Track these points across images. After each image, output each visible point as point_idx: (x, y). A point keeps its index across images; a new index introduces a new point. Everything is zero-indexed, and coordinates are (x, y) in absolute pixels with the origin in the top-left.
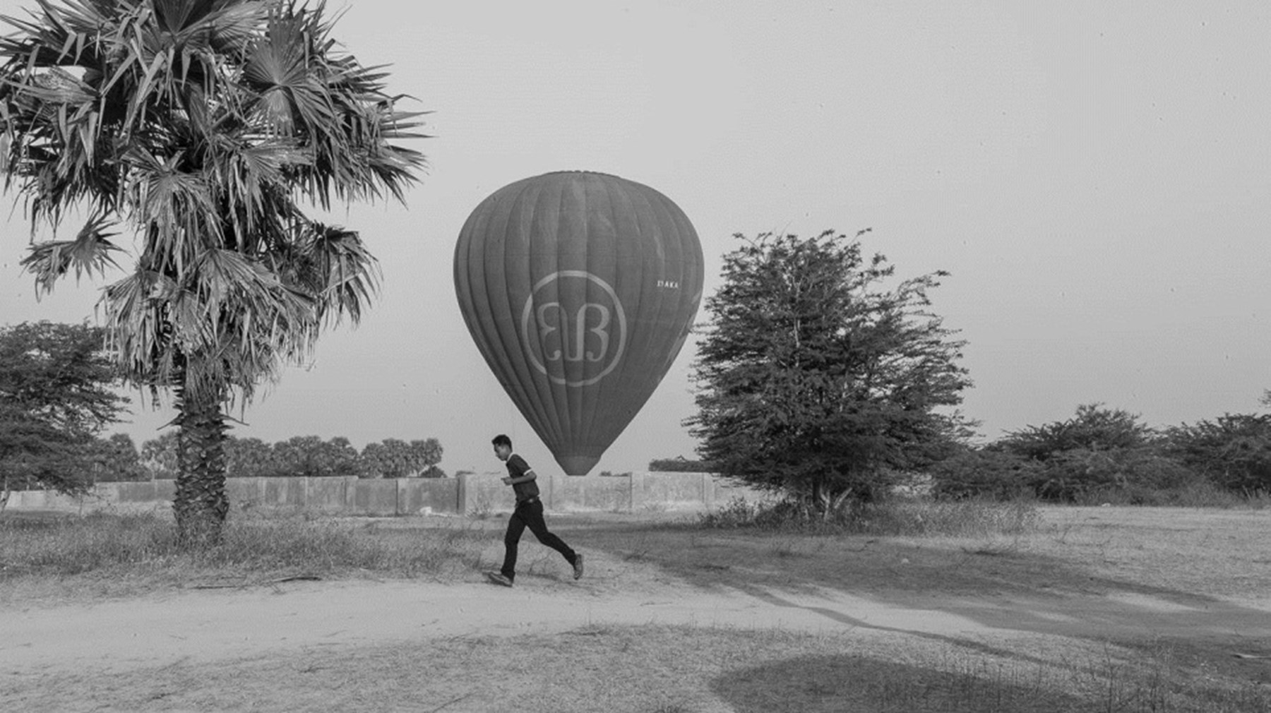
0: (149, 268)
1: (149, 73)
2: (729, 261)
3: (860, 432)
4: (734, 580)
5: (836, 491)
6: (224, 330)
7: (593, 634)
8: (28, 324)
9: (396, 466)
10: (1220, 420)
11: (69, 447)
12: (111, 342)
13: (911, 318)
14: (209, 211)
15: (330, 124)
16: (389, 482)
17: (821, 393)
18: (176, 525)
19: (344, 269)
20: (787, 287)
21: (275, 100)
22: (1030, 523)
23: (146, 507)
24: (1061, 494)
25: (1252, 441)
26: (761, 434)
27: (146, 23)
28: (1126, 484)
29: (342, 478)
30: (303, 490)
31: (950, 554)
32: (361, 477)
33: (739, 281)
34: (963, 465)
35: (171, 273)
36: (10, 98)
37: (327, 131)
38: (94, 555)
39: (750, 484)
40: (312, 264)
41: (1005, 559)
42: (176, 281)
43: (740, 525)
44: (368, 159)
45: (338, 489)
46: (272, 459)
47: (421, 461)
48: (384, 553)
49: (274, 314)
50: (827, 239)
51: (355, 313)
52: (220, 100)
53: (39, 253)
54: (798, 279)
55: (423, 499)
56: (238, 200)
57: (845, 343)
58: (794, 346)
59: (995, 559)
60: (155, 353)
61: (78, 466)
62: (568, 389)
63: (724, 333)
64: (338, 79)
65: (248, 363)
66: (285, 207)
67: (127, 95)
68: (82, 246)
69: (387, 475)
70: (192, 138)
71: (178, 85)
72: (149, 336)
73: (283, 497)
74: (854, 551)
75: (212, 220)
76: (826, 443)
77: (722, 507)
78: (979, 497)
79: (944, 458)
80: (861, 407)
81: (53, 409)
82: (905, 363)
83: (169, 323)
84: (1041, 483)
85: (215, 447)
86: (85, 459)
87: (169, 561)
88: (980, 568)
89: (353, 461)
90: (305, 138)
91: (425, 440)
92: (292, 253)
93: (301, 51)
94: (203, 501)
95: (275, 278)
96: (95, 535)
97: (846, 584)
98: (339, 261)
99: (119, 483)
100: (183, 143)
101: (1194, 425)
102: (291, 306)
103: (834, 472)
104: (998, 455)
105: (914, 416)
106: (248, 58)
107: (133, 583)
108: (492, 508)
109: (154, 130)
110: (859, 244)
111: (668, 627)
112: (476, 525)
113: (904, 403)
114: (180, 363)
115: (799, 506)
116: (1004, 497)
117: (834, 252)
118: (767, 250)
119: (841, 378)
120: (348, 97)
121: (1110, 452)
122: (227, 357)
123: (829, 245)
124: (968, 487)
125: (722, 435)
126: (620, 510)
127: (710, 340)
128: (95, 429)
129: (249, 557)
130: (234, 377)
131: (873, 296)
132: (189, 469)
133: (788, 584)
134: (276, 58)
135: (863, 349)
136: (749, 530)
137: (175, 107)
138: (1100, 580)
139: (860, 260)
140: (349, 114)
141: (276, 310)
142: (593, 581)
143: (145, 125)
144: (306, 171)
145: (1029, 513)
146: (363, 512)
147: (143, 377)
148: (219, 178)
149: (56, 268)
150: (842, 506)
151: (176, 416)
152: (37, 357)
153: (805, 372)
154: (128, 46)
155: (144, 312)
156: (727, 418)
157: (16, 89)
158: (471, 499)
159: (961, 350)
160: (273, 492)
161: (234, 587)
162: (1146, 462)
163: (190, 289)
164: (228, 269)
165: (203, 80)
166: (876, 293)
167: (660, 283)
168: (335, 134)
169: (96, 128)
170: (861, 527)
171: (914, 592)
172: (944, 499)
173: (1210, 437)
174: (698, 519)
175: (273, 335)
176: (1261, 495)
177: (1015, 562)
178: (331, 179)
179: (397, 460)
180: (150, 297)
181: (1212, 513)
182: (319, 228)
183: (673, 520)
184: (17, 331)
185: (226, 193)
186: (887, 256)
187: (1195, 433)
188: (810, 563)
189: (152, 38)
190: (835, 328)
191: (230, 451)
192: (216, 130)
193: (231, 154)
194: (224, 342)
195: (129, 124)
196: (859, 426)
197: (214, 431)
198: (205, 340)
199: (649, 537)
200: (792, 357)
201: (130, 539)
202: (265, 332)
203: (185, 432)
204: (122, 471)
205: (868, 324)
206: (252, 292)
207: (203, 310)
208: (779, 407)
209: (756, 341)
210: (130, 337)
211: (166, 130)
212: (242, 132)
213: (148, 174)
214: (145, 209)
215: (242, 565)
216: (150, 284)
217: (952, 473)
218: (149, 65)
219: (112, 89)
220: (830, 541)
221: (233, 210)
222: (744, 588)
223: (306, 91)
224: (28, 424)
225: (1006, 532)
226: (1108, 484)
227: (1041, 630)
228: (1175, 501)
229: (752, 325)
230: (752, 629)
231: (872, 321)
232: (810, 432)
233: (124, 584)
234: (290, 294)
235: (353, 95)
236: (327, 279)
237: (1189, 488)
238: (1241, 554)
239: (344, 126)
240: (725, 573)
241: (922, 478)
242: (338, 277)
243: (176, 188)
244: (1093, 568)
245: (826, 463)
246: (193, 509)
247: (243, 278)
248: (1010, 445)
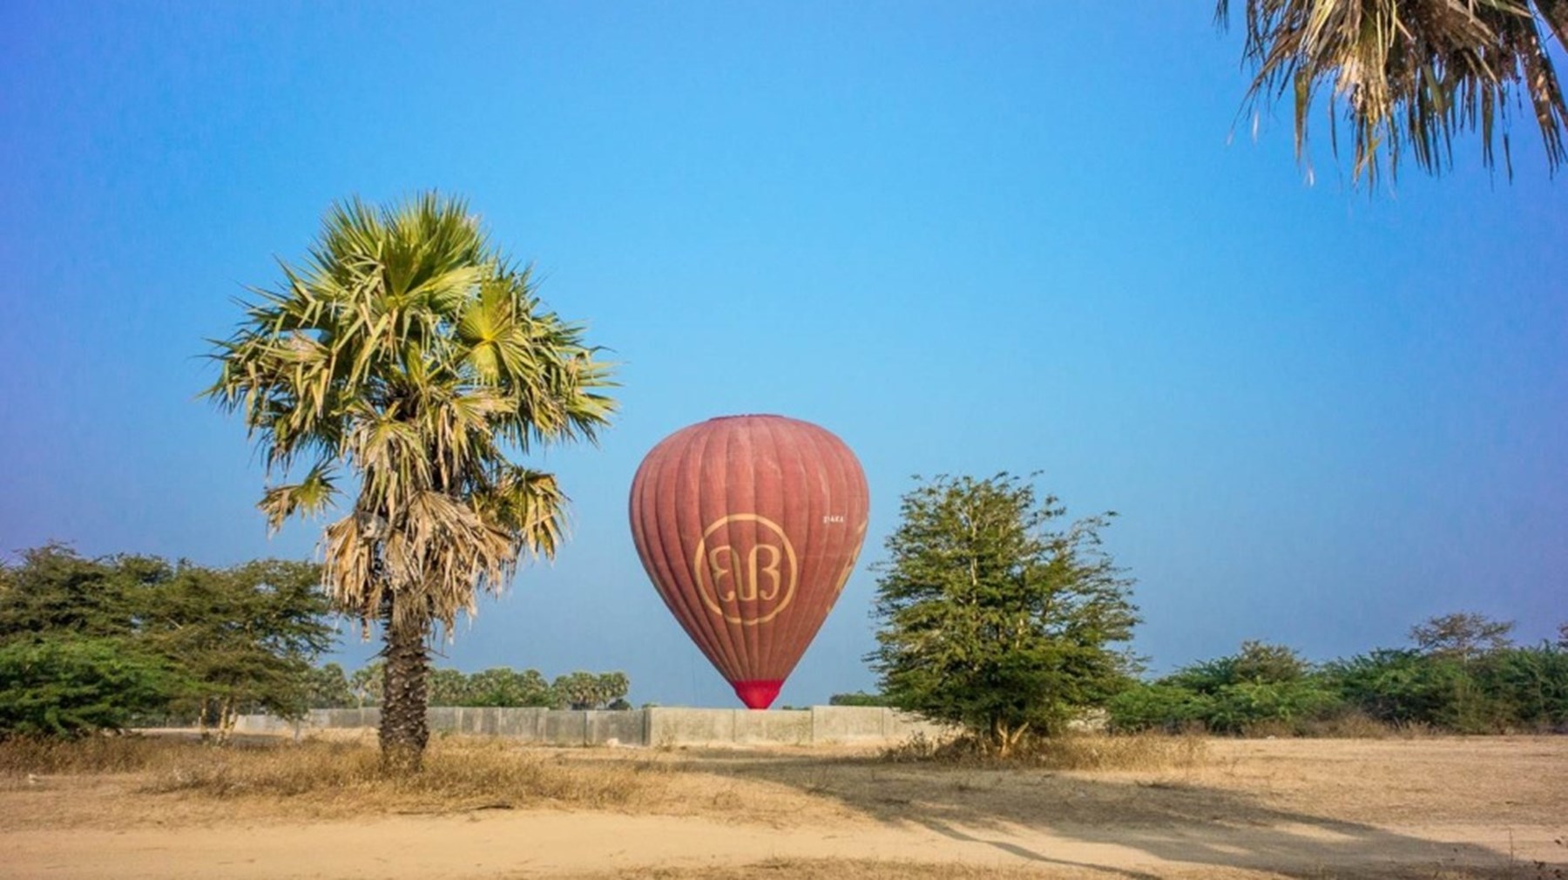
0: (365, 509)
1: (375, 332)
2: (908, 501)
3: (1037, 667)
4: (914, 815)
5: (1014, 725)
6: (429, 567)
7: (777, 868)
8: (258, 561)
9: (585, 698)
10: (1373, 654)
11: (288, 675)
12: (329, 577)
13: (1085, 556)
14: (420, 456)
15: (533, 375)
16: (579, 714)
17: (997, 630)
18: (380, 752)
19: (541, 509)
20: (964, 526)
21: (483, 356)
22: (1201, 756)
23: (355, 733)
24: (1228, 728)
25: (1401, 674)
26: (940, 669)
27: (376, 290)
28: (1289, 717)
29: (533, 709)
30: (497, 720)
31: (1125, 788)
32: (552, 708)
33: (917, 520)
34: (1137, 699)
35: (384, 514)
36: (258, 360)
37: (529, 381)
38: (308, 778)
39: (929, 719)
40: (511, 505)
41: (1176, 792)
42: (387, 521)
43: (920, 759)
44: (565, 406)
45: (530, 720)
46: (468, 689)
47: (608, 693)
48: (573, 783)
49: (474, 553)
50: (1001, 480)
51: (549, 551)
52: (434, 355)
53: (271, 496)
54: (974, 519)
55: (611, 731)
56: (446, 445)
57: (1020, 581)
58: (971, 583)
59: (1168, 791)
60: (367, 589)
61: (295, 693)
62: (743, 627)
63: (903, 572)
64: (541, 333)
65: (450, 598)
66: (488, 451)
67: (355, 352)
68: (308, 489)
69: (576, 707)
70: (408, 390)
71: (399, 343)
72: (361, 573)
73: (478, 726)
74: (1031, 785)
75: (422, 464)
76: (1004, 678)
77: (902, 742)
78: (1151, 731)
79: (1118, 692)
80: (1036, 643)
81: (275, 640)
82: (1079, 601)
83: (380, 561)
84: (1210, 716)
85: (417, 678)
86: (301, 686)
87: (373, 786)
88: (1153, 801)
89: (544, 692)
90: (509, 388)
91: (613, 674)
92: (493, 494)
93: (508, 310)
94: (406, 729)
95: (476, 518)
96: (310, 759)
97: (1023, 818)
98: (536, 501)
99: (329, 710)
100: (399, 394)
101: (1350, 660)
102: (491, 545)
103: (1011, 706)
104: (1169, 689)
105: (1087, 651)
106: (462, 316)
107: (343, 807)
108: (676, 740)
109: (374, 383)
110: (1032, 485)
111: (850, 860)
112: (663, 757)
113: (1078, 640)
114: (388, 598)
115: (977, 741)
116: (1175, 730)
117: (1008, 494)
118: (944, 491)
119: (1017, 615)
120: (549, 349)
121: (1273, 686)
122: (431, 593)
123: (1004, 486)
124: (1141, 721)
125: (901, 671)
126: (801, 743)
127: (890, 577)
128: (311, 659)
129: (447, 785)
130: (437, 611)
131: (1046, 535)
132: (394, 698)
133: (968, 818)
134: (487, 316)
135: (1038, 587)
136: (928, 764)
137: (395, 362)
138: (1267, 812)
139: (1033, 500)
140: (549, 365)
141: (476, 548)
142: (775, 814)
143: (368, 379)
144: (509, 417)
145: (1199, 746)
146: (552, 743)
147: (355, 610)
148: (430, 426)
149: (285, 510)
150: (1020, 740)
151: (382, 648)
152: (265, 591)
153: (981, 609)
154: (359, 311)
155: (358, 551)
156: (906, 654)
157: (263, 351)
158: (656, 732)
159: (1132, 588)
160: (469, 723)
161: (432, 812)
162: (1307, 695)
163: (400, 528)
164: (435, 509)
165: (420, 337)
166: (1050, 532)
167: (826, 519)
168: (537, 385)
169: (327, 383)
170: (1038, 761)
171: (1090, 825)
172: (1117, 734)
173: (1364, 671)
174: (878, 754)
175: (473, 571)
176: (1411, 725)
177: (1186, 795)
178: (530, 424)
179: (585, 693)
180: (365, 535)
181: (1368, 744)
182: (519, 472)
183: (853, 754)
184: (249, 567)
185: (436, 439)
186: (1059, 497)
187: (1351, 667)
188: (989, 796)
189: (379, 302)
190: (1010, 566)
191: (431, 681)
192: (429, 382)
193: (440, 404)
194: (428, 577)
195: (354, 378)
196: (1036, 662)
197: (417, 663)
198: (411, 577)
199: (830, 771)
200: (969, 594)
201: (339, 763)
202: (466, 568)
203: (391, 663)
204: (333, 698)
205: (1043, 562)
206: (455, 531)
207: (410, 548)
208: (957, 642)
209: (934, 579)
210: (346, 573)
211: (386, 384)
212: (453, 383)
213: (369, 423)
214: (364, 455)
215: (441, 792)
216: (364, 524)
217: (1125, 707)
218: (375, 326)
219: (343, 348)
220: (1008, 776)
221: (441, 455)
222: (924, 822)
223: (512, 345)
224: (254, 653)
225: (1177, 765)
226: (1273, 717)
227: (1212, 862)
228: (1334, 732)
229: (931, 563)
230: (932, 863)
231: (1046, 559)
232: (987, 667)
233: (334, 807)
234: (490, 533)
235: (554, 348)
236: (524, 519)
237: (1347, 721)
238: (1394, 784)
239: (544, 376)
240: (905, 808)
241: (1096, 712)
242: (534, 517)
243: (391, 435)
244: (1259, 800)
245: (1003, 698)
246: (396, 737)
247: (448, 518)
248: (1179, 679)
